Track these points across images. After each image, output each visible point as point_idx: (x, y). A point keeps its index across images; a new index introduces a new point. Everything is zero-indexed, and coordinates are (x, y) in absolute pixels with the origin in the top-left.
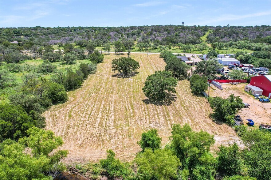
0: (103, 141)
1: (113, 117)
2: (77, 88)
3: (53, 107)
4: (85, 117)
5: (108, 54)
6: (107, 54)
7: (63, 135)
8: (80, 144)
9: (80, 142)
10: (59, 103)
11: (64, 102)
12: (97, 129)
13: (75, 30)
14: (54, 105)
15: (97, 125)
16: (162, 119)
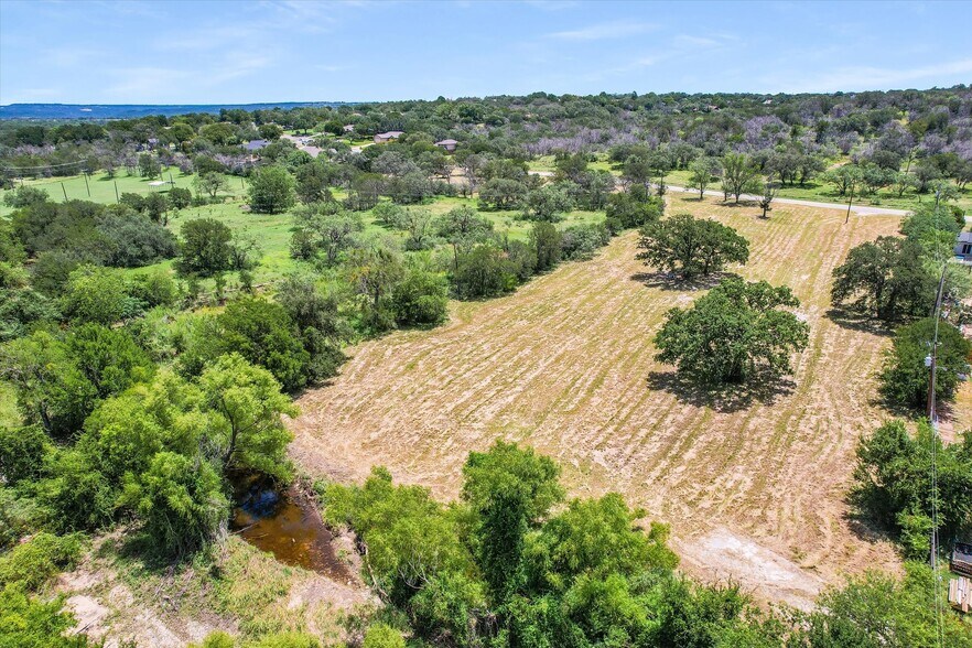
0: (427, 451)
1: (511, 399)
2: (496, 297)
3: (397, 334)
4: (442, 379)
5: (696, 200)
6: (692, 200)
7: (356, 406)
8: (372, 439)
9: (374, 436)
10: (417, 327)
11: (429, 328)
12: (441, 417)
13: (648, 107)
14: (399, 328)
15: (450, 407)
16: (654, 447)
